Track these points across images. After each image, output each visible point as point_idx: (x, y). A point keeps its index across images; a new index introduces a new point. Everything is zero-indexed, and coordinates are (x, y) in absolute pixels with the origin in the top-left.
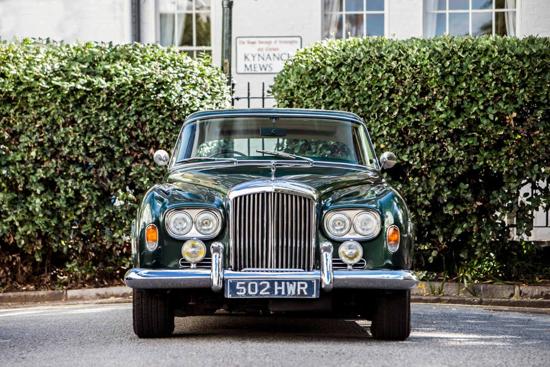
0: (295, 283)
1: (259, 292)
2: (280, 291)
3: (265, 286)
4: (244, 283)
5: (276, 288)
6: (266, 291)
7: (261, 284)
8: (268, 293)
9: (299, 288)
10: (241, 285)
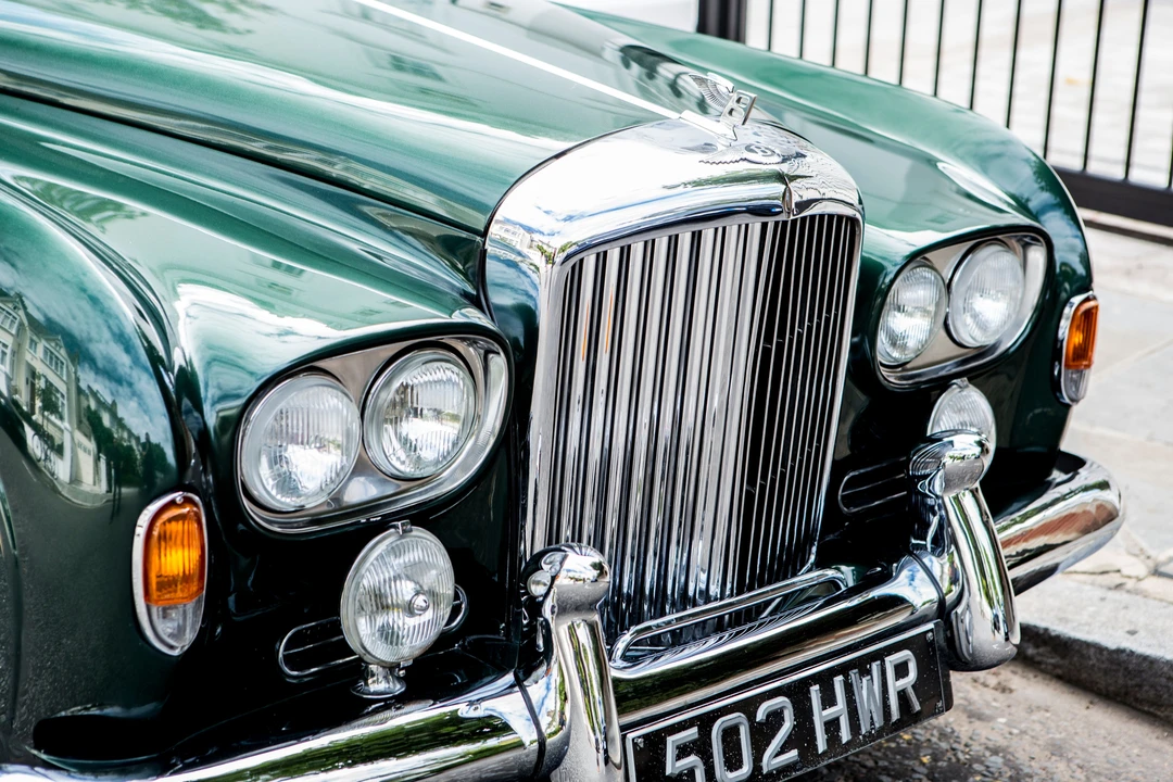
0: (875, 667)
1: (757, 759)
2: (832, 726)
3: (776, 718)
4: (692, 733)
5: (820, 716)
6: (783, 750)
7: (760, 715)
8: (793, 754)
9: (895, 686)
10: (683, 751)
